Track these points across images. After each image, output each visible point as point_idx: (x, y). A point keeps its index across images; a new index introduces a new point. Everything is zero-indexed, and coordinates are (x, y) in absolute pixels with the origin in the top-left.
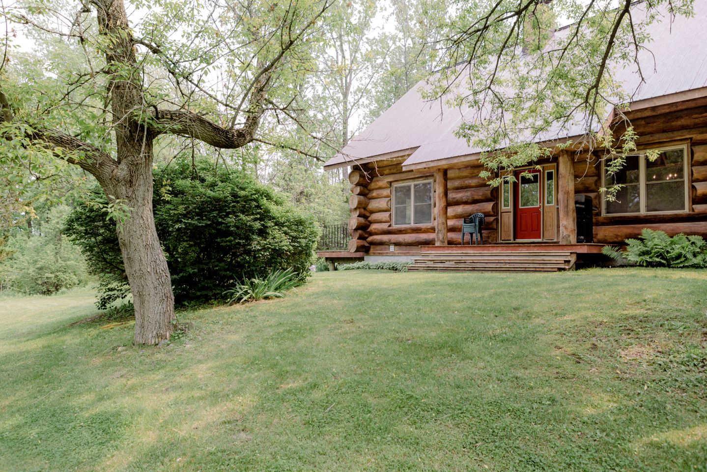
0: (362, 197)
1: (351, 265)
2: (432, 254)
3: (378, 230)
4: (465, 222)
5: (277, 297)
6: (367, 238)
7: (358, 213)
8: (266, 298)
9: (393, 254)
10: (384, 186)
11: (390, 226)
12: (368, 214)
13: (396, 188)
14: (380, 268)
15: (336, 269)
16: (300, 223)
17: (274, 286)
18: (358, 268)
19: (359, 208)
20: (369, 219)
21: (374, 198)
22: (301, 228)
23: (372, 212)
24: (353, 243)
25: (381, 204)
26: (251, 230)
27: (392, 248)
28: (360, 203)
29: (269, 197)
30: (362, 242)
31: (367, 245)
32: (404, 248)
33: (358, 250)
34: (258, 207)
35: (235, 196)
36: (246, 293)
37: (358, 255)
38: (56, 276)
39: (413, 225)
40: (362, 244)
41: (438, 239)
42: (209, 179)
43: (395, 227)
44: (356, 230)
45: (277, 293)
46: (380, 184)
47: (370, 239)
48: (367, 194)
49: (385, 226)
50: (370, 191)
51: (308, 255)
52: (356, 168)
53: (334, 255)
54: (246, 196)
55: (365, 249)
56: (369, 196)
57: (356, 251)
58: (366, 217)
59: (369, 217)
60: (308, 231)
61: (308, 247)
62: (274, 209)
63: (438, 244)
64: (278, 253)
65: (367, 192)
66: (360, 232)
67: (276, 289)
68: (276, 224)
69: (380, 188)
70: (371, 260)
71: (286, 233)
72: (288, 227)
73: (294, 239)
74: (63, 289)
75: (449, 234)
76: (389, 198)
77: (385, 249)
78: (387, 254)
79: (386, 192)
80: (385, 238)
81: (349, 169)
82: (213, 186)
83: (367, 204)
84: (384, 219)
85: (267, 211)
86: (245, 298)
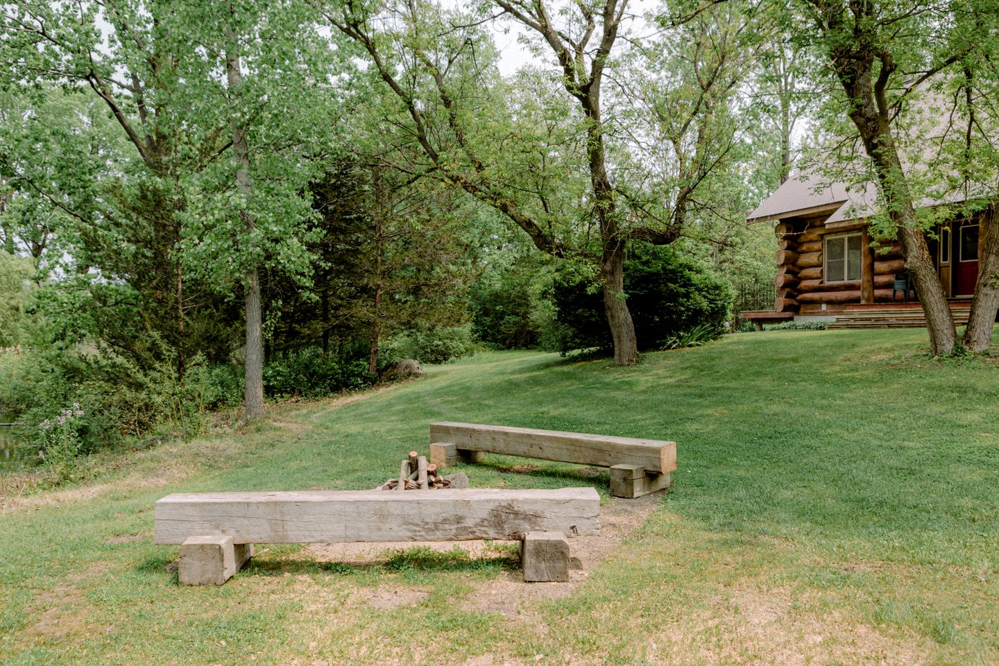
0: (790, 252)
1: (776, 325)
2: (856, 312)
3: (808, 287)
4: (896, 279)
5: (698, 345)
6: (797, 296)
7: (785, 269)
8: (690, 346)
9: (825, 314)
10: (815, 239)
11: (822, 283)
12: (797, 270)
13: (828, 241)
14: (808, 328)
15: (762, 329)
16: (717, 287)
17: (695, 337)
18: (784, 328)
19: (787, 264)
20: (799, 275)
21: (803, 252)
22: (717, 292)
23: (802, 268)
24: (781, 302)
25: (812, 258)
26: (678, 295)
27: (824, 307)
28: (787, 258)
29: (690, 269)
30: (789, 301)
31: (796, 303)
32: (837, 306)
33: (786, 309)
34: (682, 276)
35: (664, 269)
36: (675, 342)
37: (787, 314)
38: (444, 344)
39: (846, 281)
40: (790, 303)
41: (864, 297)
42: (644, 258)
43: (827, 283)
44: (783, 287)
45: (698, 343)
46: (812, 237)
47: (800, 297)
48: (797, 248)
49: (816, 283)
50: (801, 244)
51: (724, 314)
52: (782, 221)
53: (761, 316)
54: (673, 270)
55: (794, 308)
56: (800, 250)
57: (783, 311)
58: (794, 274)
59: (798, 273)
60: (723, 294)
61: (723, 307)
62: (696, 278)
63: (863, 302)
64: (699, 312)
65: (795, 245)
66: (787, 290)
67: (697, 340)
68: (696, 290)
69: (811, 241)
70: (800, 320)
71: (705, 297)
72: (706, 291)
73: (711, 301)
74: (453, 358)
75: (875, 291)
76: (820, 253)
77: (817, 309)
78: (818, 314)
79: (817, 246)
80: (816, 296)
81: (776, 222)
82: (646, 263)
83: (796, 259)
84: (815, 275)
85: (689, 280)
86: (674, 346)
